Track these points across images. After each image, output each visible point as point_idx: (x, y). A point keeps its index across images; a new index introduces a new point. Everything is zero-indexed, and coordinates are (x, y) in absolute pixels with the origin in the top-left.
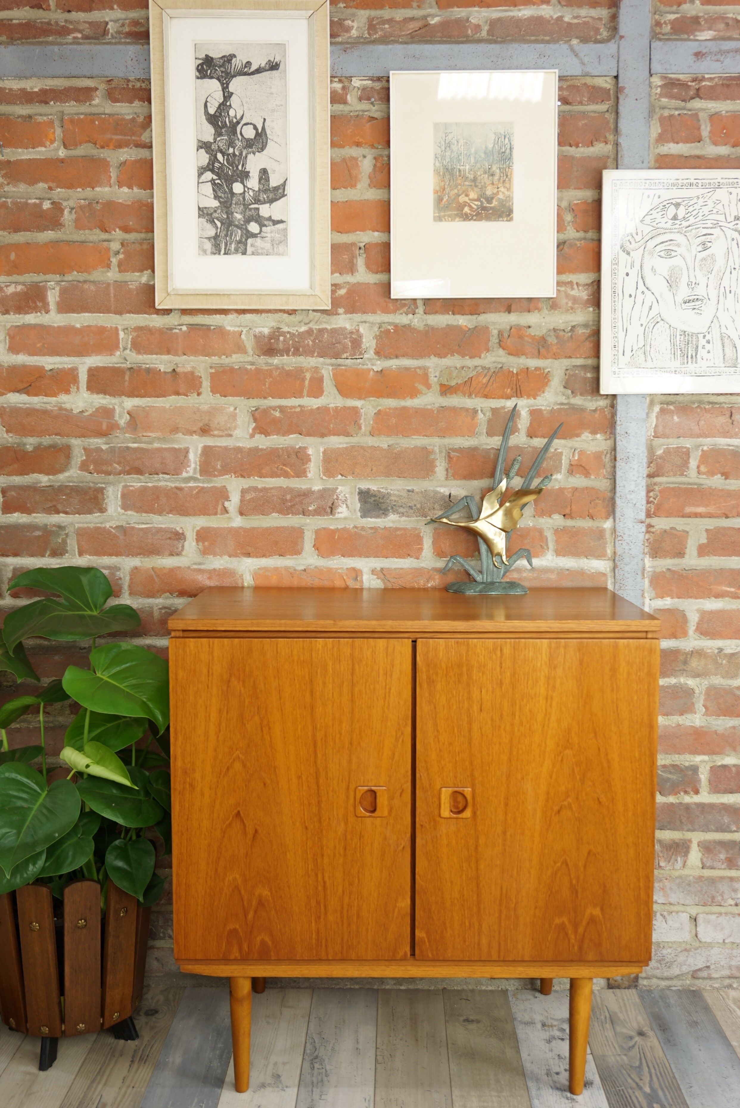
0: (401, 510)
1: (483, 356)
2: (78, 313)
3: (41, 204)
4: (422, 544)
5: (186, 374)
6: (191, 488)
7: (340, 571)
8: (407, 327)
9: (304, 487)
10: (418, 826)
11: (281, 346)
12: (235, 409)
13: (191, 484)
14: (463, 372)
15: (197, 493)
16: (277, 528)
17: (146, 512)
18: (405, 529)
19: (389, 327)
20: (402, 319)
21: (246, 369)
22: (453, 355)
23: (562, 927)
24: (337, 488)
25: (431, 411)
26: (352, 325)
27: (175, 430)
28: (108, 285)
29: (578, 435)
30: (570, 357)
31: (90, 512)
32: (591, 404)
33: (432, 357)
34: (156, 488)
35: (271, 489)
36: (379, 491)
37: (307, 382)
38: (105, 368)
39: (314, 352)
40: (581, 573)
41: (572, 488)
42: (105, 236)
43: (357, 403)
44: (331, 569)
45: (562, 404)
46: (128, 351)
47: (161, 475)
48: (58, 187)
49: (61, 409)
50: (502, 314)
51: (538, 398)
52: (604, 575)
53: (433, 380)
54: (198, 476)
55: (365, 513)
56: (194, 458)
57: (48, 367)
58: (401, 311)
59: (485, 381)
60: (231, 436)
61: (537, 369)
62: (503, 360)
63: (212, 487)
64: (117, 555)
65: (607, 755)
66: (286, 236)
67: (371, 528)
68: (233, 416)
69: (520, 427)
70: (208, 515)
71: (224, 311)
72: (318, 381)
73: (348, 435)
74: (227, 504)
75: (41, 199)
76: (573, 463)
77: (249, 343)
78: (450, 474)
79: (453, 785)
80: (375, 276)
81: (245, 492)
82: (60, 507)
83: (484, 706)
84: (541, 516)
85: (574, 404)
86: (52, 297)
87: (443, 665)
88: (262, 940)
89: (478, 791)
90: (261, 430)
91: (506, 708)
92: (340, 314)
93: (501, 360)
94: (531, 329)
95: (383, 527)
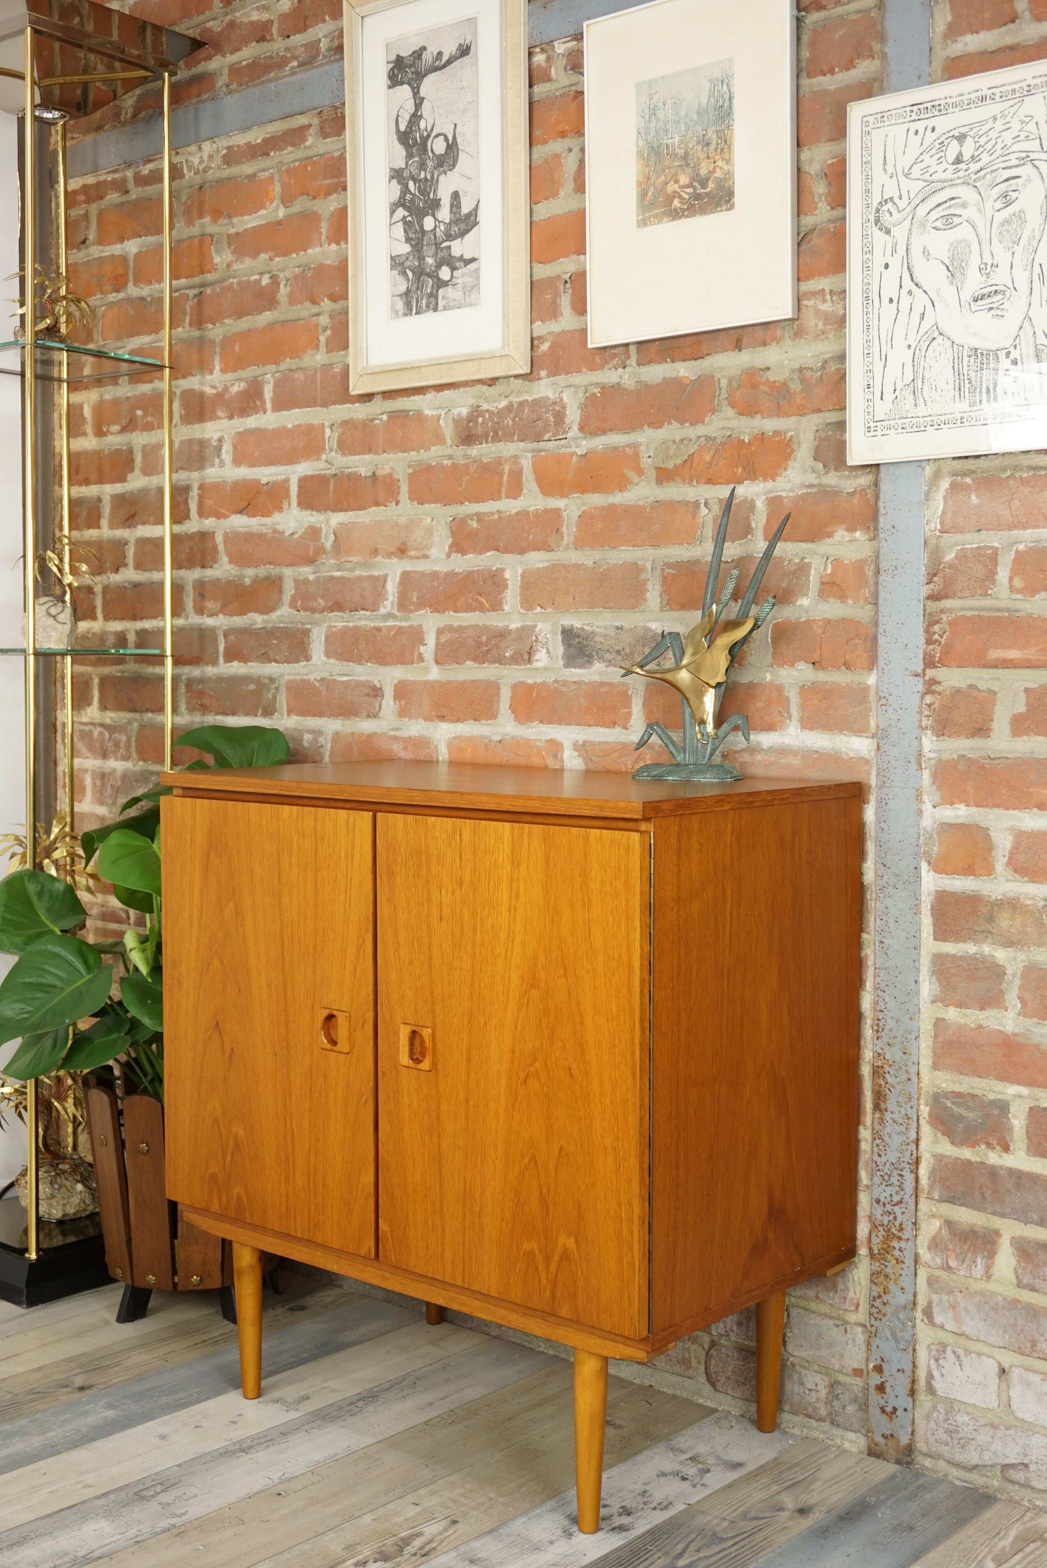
0: (608, 656)
1: (707, 420)
2: (289, 410)
3: (260, 280)
4: (630, 707)
5: (384, 477)
6: (389, 628)
7: (538, 744)
8: (616, 388)
9: (500, 624)
10: (380, 1073)
11: (479, 431)
12: (433, 519)
13: (389, 623)
14: (682, 447)
15: (395, 635)
16: (473, 681)
17: (347, 660)
18: (610, 684)
19: (596, 390)
20: (610, 376)
21: (442, 466)
22: (670, 423)
23: (530, 1257)
24: (536, 626)
25: (643, 508)
26: (555, 393)
27: (375, 552)
28: (316, 370)
29: (830, 535)
30: (819, 411)
31: (297, 661)
32: (848, 483)
33: (646, 427)
34: (356, 628)
35: (467, 627)
36: (582, 629)
37: (505, 478)
38: (312, 476)
39: (514, 435)
40: (835, 758)
41: (823, 620)
42: (315, 309)
43: (559, 503)
44: (529, 740)
45: (811, 486)
46: (333, 453)
47: (362, 612)
48: (277, 255)
49: (275, 531)
50: (731, 353)
51: (779, 479)
52: (867, 761)
53: (646, 462)
54: (395, 611)
55: (570, 661)
56: (392, 587)
57: (264, 481)
58: (610, 365)
59: (708, 458)
60: (426, 557)
61: (776, 433)
62: (734, 423)
63: (410, 626)
64: (321, 715)
65: (578, 1003)
66: (478, 279)
67: (574, 683)
68: (430, 530)
69: (754, 525)
70: (405, 664)
71: (420, 390)
72: (516, 475)
73: (549, 550)
74: (422, 649)
75: (262, 274)
76: (824, 580)
77: (447, 429)
78: (665, 602)
79: (412, 1022)
80: (582, 318)
81: (440, 632)
82: (271, 654)
83: (444, 913)
84: (781, 665)
85: (826, 486)
86: (268, 393)
87: (402, 850)
88: (238, 1194)
89: (439, 1034)
90: (458, 547)
91: (466, 918)
92: (539, 379)
93: (729, 424)
94: (769, 373)
95: (587, 681)
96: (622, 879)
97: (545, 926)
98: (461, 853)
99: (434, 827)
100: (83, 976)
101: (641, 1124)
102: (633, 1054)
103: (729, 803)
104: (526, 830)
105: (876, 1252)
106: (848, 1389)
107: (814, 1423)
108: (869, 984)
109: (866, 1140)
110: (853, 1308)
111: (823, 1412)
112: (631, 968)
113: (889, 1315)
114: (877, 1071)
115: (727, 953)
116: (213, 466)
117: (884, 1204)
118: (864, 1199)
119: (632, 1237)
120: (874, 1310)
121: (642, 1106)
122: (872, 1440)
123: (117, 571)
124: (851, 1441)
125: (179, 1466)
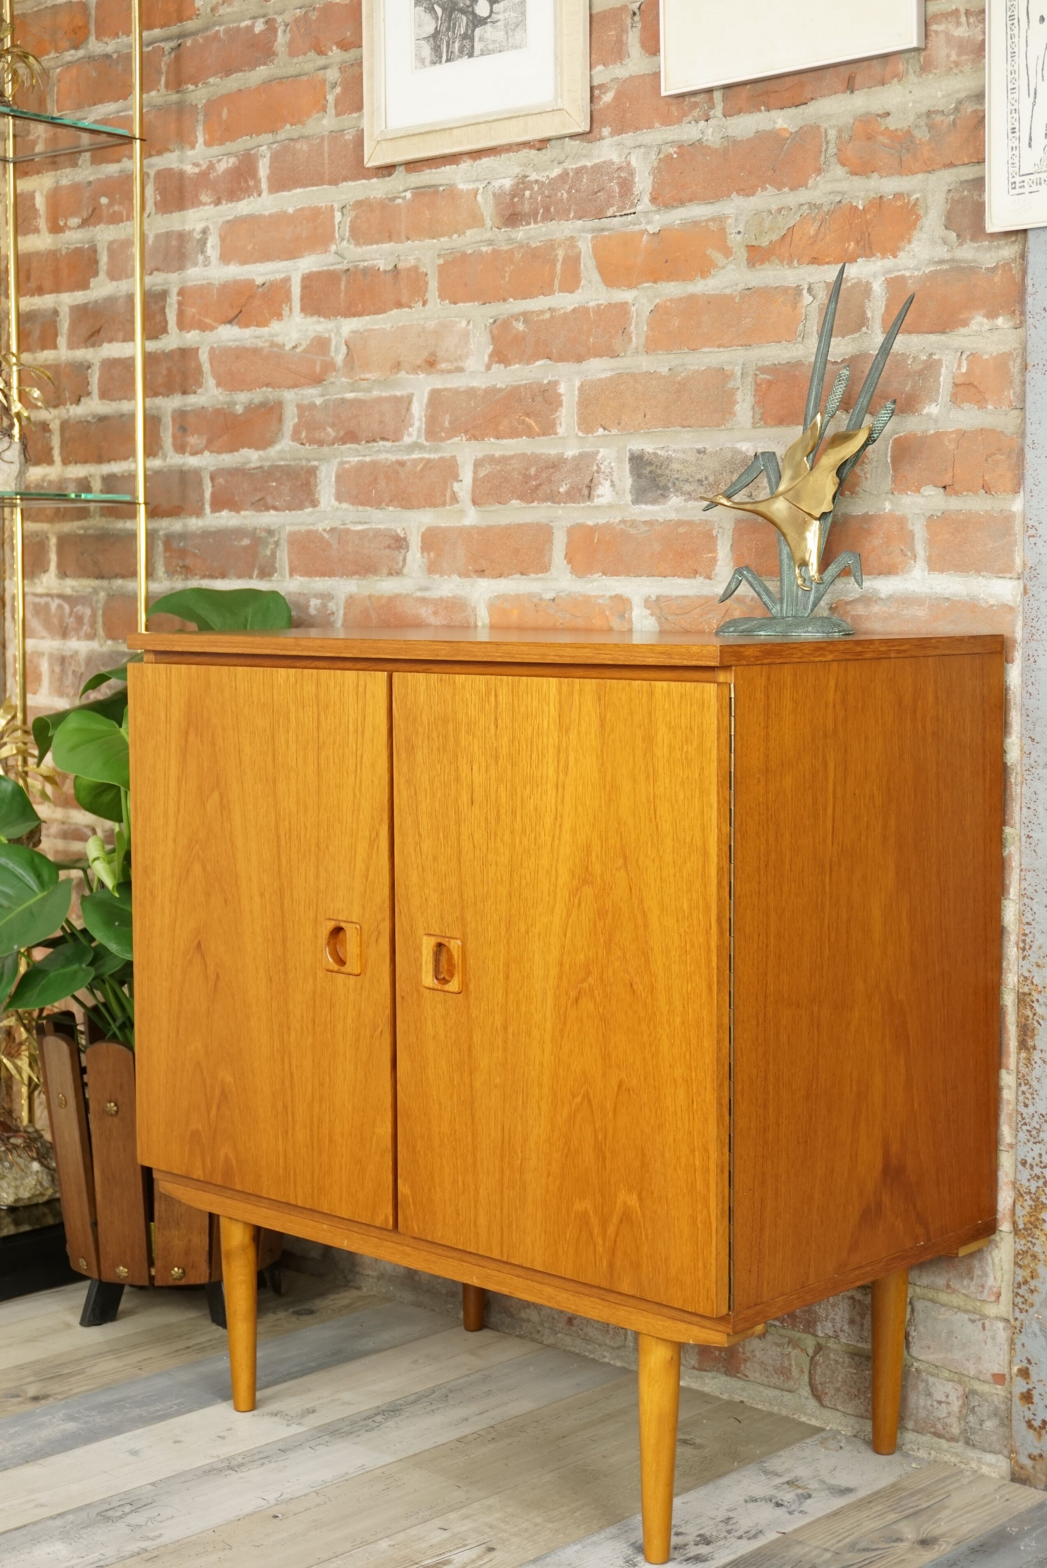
0: (687, 487)
1: (810, 182)
2: (289, 190)
3: (253, 26)
4: (713, 550)
5: (408, 270)
6: (415, 462)
7: (600, 601)
8: (697, 146)
9: (553, 452)
10: (398, 998)
11: (526, 208)
12: (469, 322)
13: (416, 456)
14: (780, 218)
15: (422, 469)
16: (519, 526)
17: (363, 504)
18: (690, 523)
19: (671, 150)
20: (689, 131)
21: (480, 254)
22: (764, 189)
23: (583, 1220)
24: (598, 452)
25: (731, 297)
26: (620, 156)
27: (397, 366)
28: (322, 138)
29: (965, 323)
30: (951, 165)
31: (301, 507)
33: (734, 195)
34: (374, 463)
35: (512, 457)
36: (655, 454)
37: (559, 266)
38: (319, 273)
39: (569, 210)
40: (972, 606)
41: (958, 431)
42: (321, 61)
43: (626, 295)
44: (589, 597)
45: (942, 262)
46: (345, 243)
47: (381, 443)
49: (273, 344)
50: (840, 96)
51: (901, 254)
52: (1011, 609)
53: (734, 240)
54: (422, 440)
55: (640, 495)
56: (418, 410)
57: (259, 281)
58: (690, 118)
59: (812, 231)
60: (460, 370)
61: (898, 196)
62: (844, 186)
63: (441, 459)
64: (330, 574)
65: (641, 901)
66: (523, 14)
67: (645, 523)
68: (465, 336)
69: (869, 315)
70: (435, 506)
71: (452, 159)
72: (573, 262)
73: (614, 355)
74: (456, 486)
75: (254, 18)
76: (958, 381)
77: (487, 207)
78: (758, 417)
79: (438, 932)
80: (655, 58)
81: (478, 464)
82: (269, 500)
83: (476, 795)
84: (903, 491)
85: (961, 261)
86: (263, 170)
87: (425, 718)
88: (226, 1156)
89: (470, 947)
90: (500, 356)
91: (503, 800)
92: (601, 138)
93: (838, 186)
94: (889, 119)
95: (661, 520)
96: (695, 743)
97: (600, 806)
98: (496, 719)
99: (463, 687)
100: (35, 894)
101: (719, 1049)
102: (709, 961)
103: (831, 652)
104: (577, 687)
105: (1021, 1226)
106: (986, 1400)
107: (943, 1443)
108: (1013, 891)
109: (1009, 1087)
110: (993, 1298)
111: (955, 1430)
112: (705, 854)
113: (1037, 1305)
114: (1023, 1000)
115: (829, 841)
116: (195, 264)
117: (1032, 1167)
118: (1006, 1162)
119: (708, 1190)
120: (1019, 1300)
121: (720, 1026)
122: (1017, 1462)
123: (78, 402)
124: (990, 1465)
125: (153, 1484)
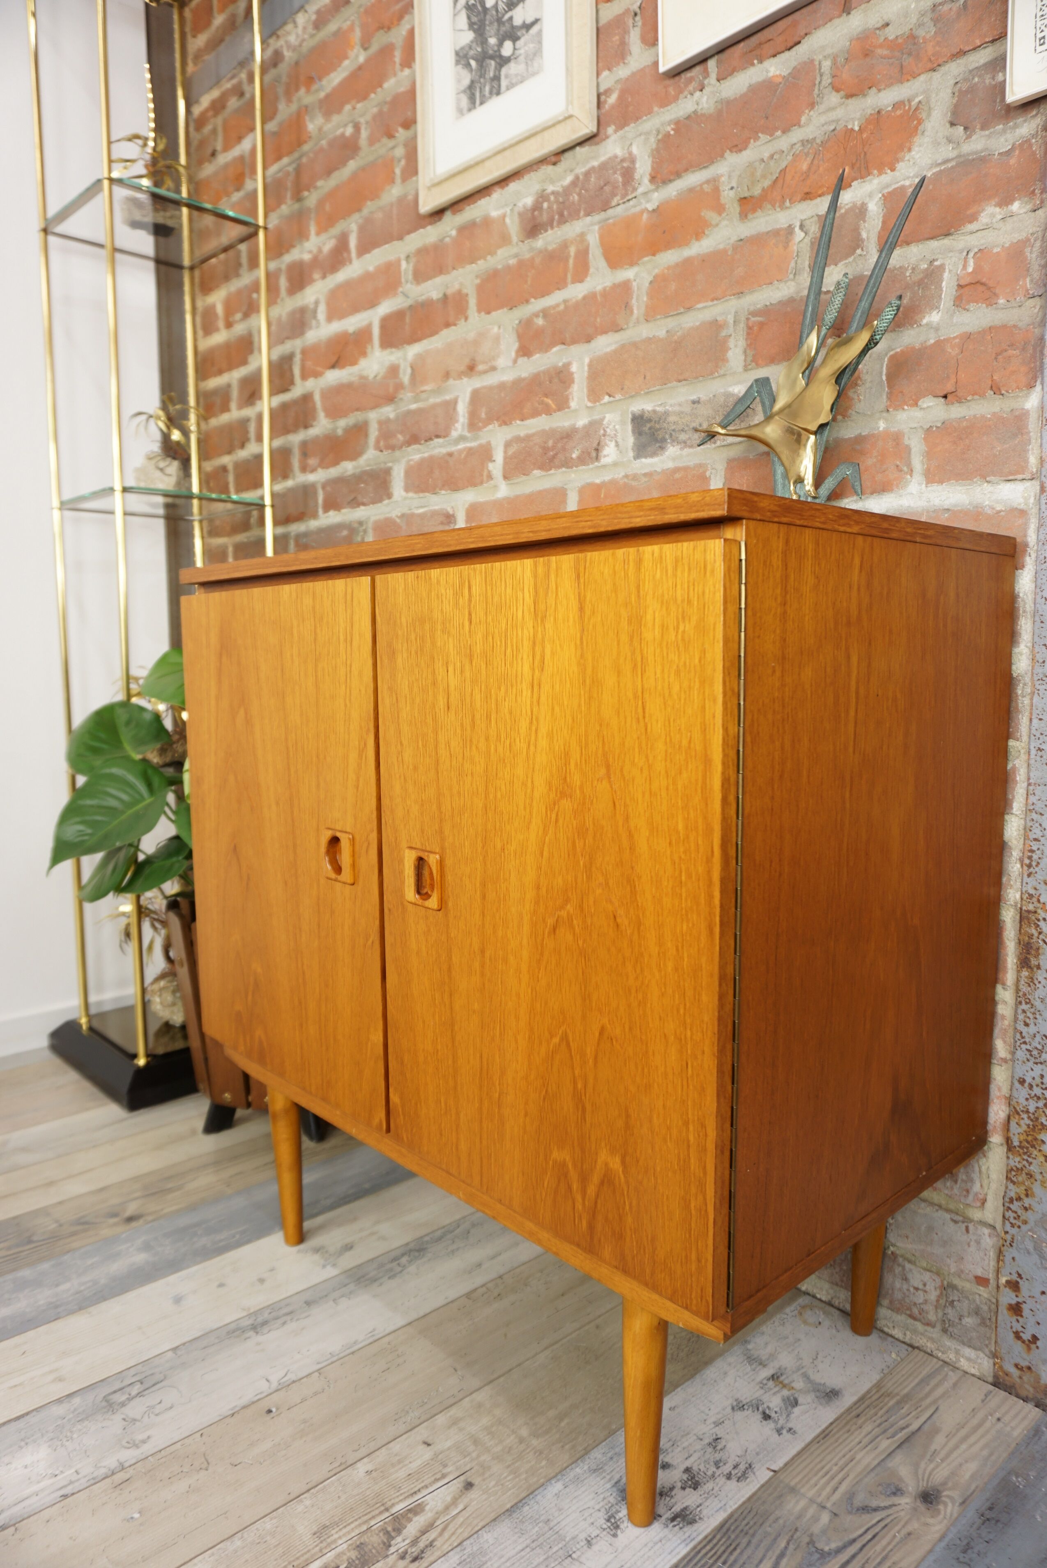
0: (683, 437)
1: (803, 119)
2: (370, 252)
3: (345, 131)
5: (454, 295)
6: (460, 452)
8: (694, 117)
9: (567, 424)
10: (386, 911)
11: (545, 217)
12: (499, 327)
13: (461, 446)
14: (772, 163)
15: (465, 457)
16: (540, 492)
17: (423, 491)
18: (686, 469)
19: (669, 128)
20: (685, 106)
21: (508, 267)
22: (757, 139)
23: (562, 1171)
24: (604, 417)
25: (725, 251)
26: (623, 148)
27: (447, 375)
28: (393, 205)
29: (973, 218)
30: (961, 54)
31: (380, 500)
32: (1002, 140)
33: (727, 154)
34: (431, 458)
35: (533, 435)
36: (654, 411)
37: (571, 261)
38: (392, 313)
39: (579, 211)
40: (975, 514)
41: (961, 336)
42: (391, 143)
43: (628, 274)
46: (409, 285)
47: (436, 440)
48: (358, 102)
49: (362, 377)
50: (836, 21)
51: (900, 166)
52: (1023, 513)
53: (727, 196)
54: (466, 433)
55: (641, 450)
56: (462, 409)
57: (351, 330)
58: (686, 93)
59: (805, 167)
60: (494, 369)
61: (896, 106)
62: (839, 113)
63: (479, 445)
65: (627, 819)
66: (540, 42)
67: (645, 475)
68: (497, 339)
69: (864, 235)
70: (475, 485)
71: (487, 190)
72: (583, 255)
73: (618, 329)
74: (491, 466)
75: (346, 125)
76: (962, 283)
77: (513, 226)
78: (749, 359)
79: (419, 846)
80: (653, 50)
81: (507, 445)
82: (360, 499)
83: (452, 699)
84: (899, 407)
85: (968, 154)
86: (353, 242)
88: (260, 1037)
89: (449, 862)
90: (525, 351)
91: (478, 704)
92: (607, 137)
93: (832, 115)
94: (887, 29)
95: (659, 470)
96: (694, 619)
97: (580, 705)
98: (470, 614)
100: (145, 799)
101: (721, 1006)
102: (710, 896)
104: (554, 565)
105: (1016, 1143)
106: (967, 1298)
107: (919, 1326)
108: (1018, 805)
109: (1005, 1003)
110: (979, 1204)
111: (932, 1317)
112: (707, 761)
113: (1031, 1223)
114: (1025, 917)
115: (851, 750)
116: (311, 328)
117: (1031, 1087)
118: (1000, 1076)
119: (705, 1173)
120: (1009, 1214)
121: (722, 978)
122: (1001, 1367)
123: (242, 446)
124: (969, 1359)
125: (174, 1349)
